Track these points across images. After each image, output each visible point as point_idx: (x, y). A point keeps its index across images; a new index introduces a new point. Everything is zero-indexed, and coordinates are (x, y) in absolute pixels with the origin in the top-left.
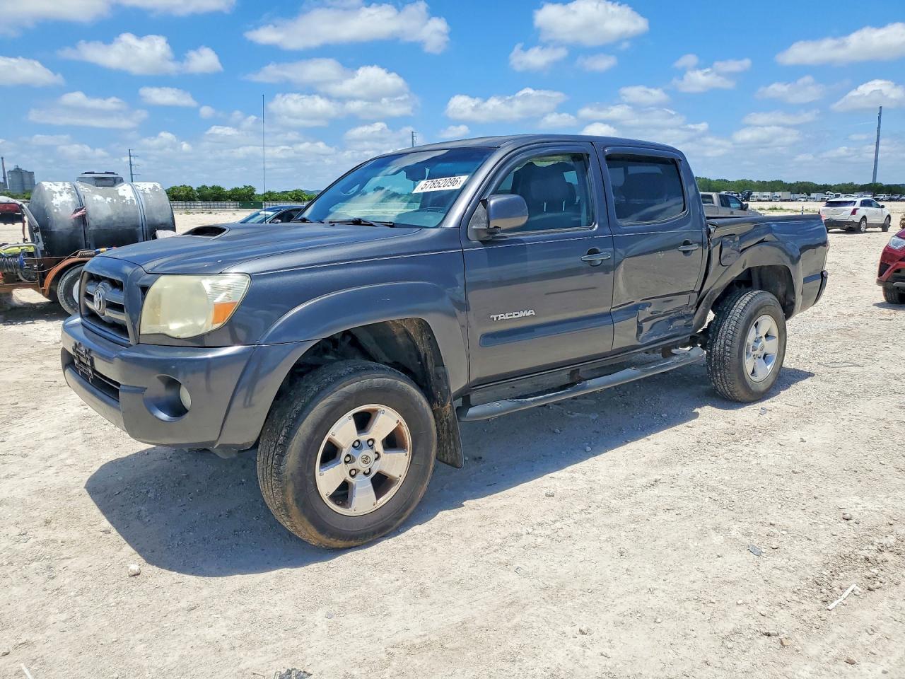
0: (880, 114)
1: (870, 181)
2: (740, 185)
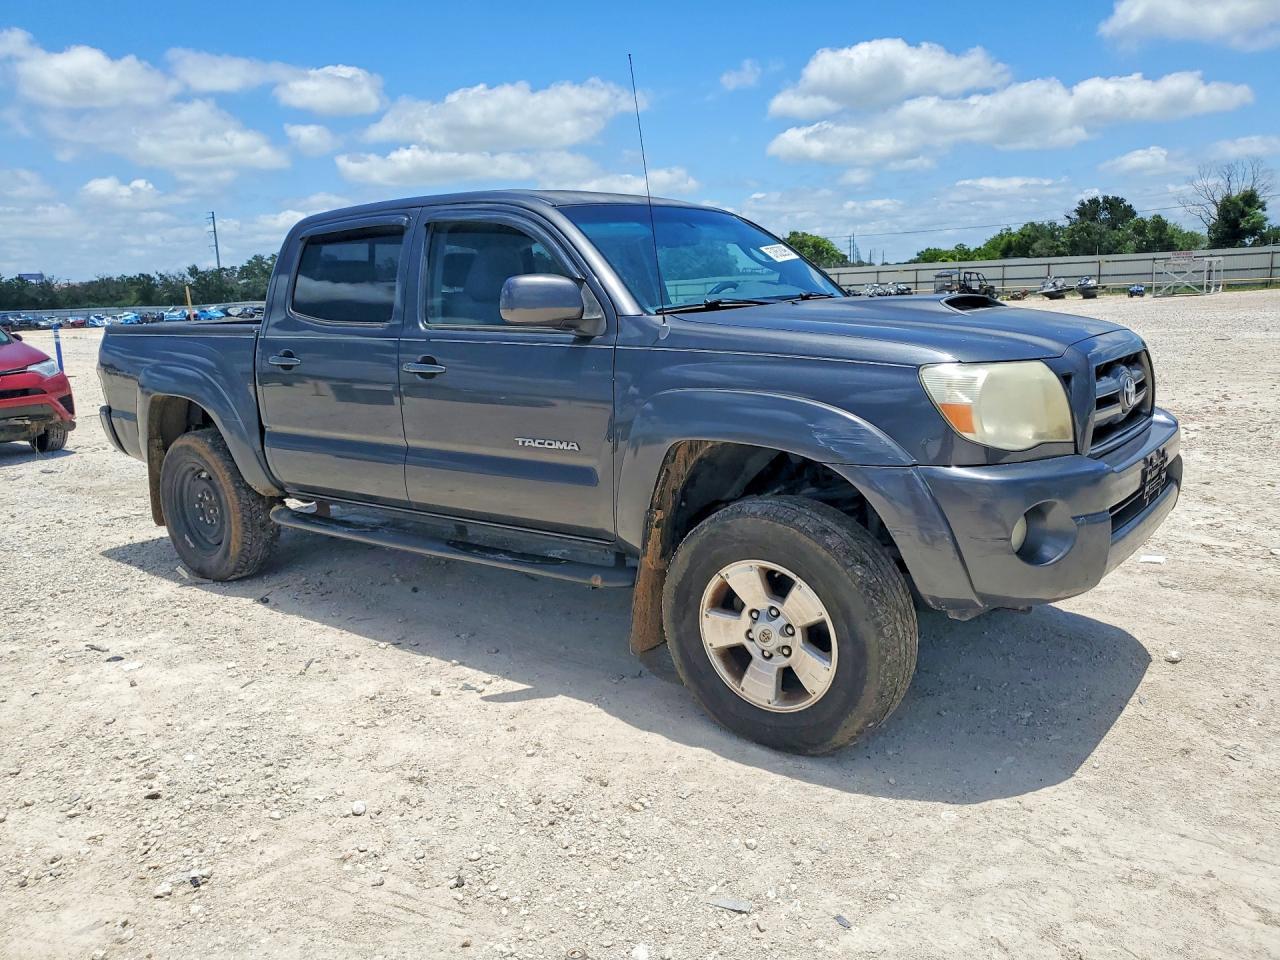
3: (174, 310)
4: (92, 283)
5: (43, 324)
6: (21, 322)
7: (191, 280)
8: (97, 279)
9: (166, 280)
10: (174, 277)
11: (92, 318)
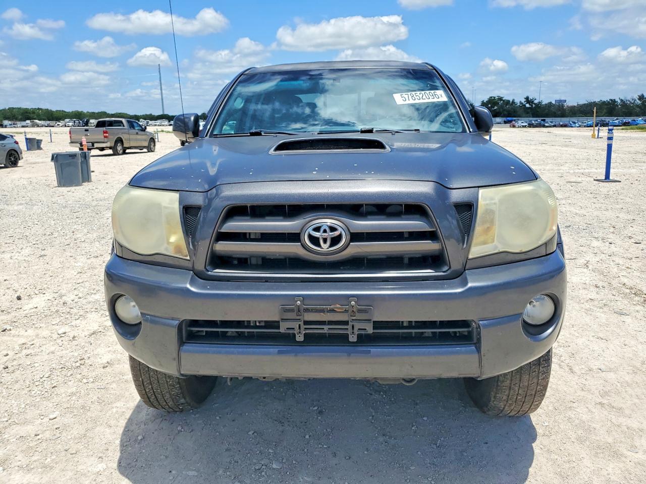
0: (159, 69)
1: (162, 113)
2: (77, 115)
3: (617, 119)
4: (585, 104)
5: (546, 125)
6: (537, 124)
7: (639, 102)
8: (587, 103)
9: (624, 102)
10: (629, 101)
11: (571, 122)
